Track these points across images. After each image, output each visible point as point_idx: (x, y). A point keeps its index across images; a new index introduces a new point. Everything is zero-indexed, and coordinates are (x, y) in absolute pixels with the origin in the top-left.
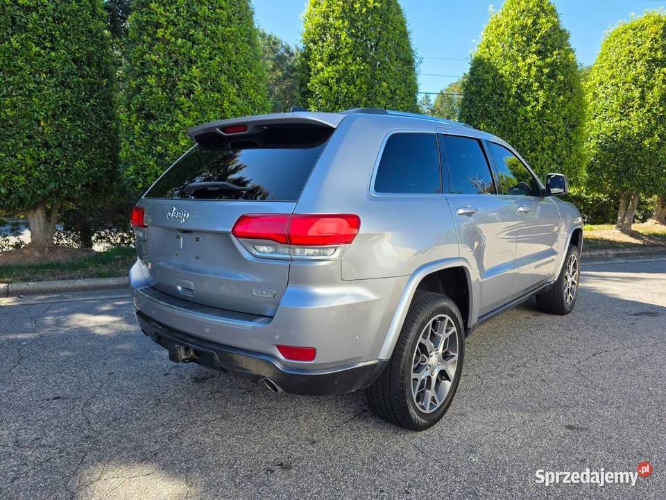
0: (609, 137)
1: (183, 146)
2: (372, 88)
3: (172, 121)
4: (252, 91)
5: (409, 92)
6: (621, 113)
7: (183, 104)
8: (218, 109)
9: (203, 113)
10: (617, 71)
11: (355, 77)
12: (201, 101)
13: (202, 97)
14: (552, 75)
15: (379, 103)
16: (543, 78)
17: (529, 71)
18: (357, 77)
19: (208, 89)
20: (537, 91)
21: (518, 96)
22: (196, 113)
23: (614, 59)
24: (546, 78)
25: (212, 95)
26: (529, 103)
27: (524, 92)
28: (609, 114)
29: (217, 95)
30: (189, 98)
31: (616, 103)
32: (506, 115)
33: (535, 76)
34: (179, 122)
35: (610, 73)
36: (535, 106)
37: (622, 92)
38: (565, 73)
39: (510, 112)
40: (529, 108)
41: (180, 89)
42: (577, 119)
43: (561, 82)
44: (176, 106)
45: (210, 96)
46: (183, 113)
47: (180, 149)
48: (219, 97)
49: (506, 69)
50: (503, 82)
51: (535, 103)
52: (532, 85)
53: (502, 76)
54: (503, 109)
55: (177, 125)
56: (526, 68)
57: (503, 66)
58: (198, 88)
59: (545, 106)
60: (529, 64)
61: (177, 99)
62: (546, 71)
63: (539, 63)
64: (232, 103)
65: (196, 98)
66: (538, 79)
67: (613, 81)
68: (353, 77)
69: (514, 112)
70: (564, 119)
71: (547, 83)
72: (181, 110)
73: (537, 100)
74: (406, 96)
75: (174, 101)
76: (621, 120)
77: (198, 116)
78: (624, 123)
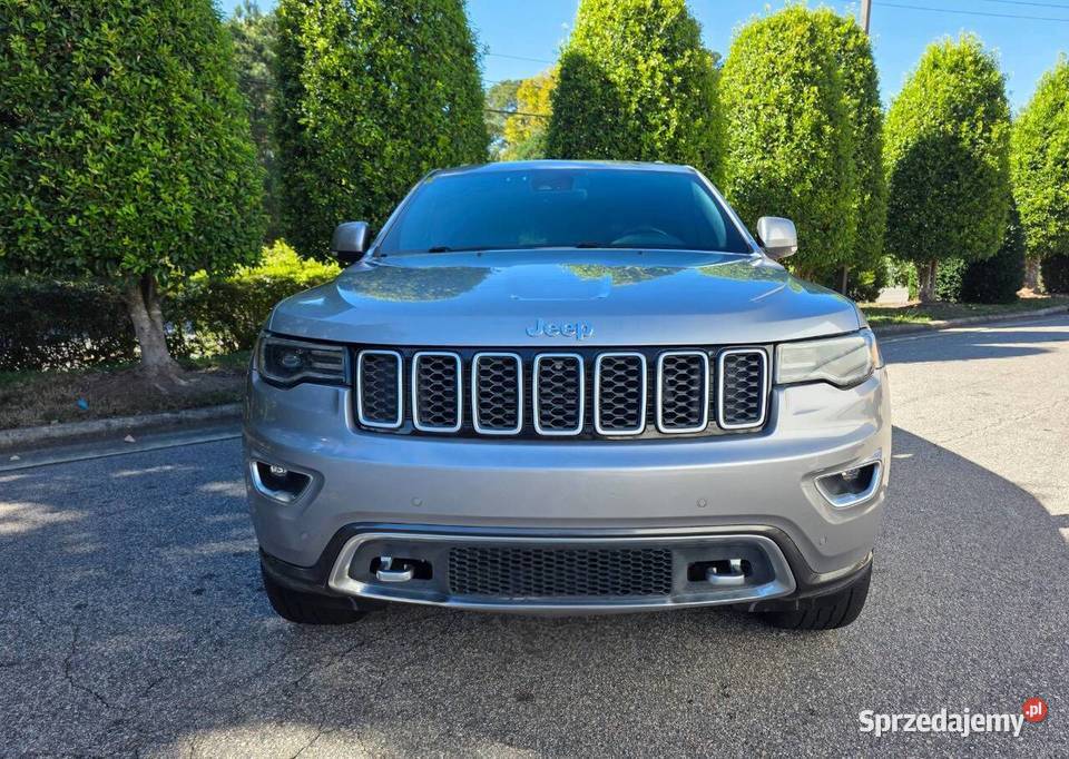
0: (750, 183)
1: (95, 177)
2: (418, 90)
3: (67, 126)
4: (219, 79)
5: (472, 100)
6: (764, 149)
7: (87, 94)
8: (160, 108)
9: (132, 113)
10: (754, 88)
11: (388, 68)
12: (125, 90)
13: (126, 84)
14: (683, 88)
15: (431, 116)
16: (673, 90)
17: (652, 77)
18: (391, 69)
19: (136, 68)
20: (666, 109)
21: (640, 116)
22: (116, 113)
23: (749, 69)
24: (677, 91)
25: (146, 80)
26: (656, 127)
27: (648, 110)
28: (747, 149)
29: (155, 82)
30: (100, 84)
31: (756, 133)
32: (625, 144)
33: (662, 87)
34: (85, 130)
35: (745, 90)
36: (664, 132)
37: (763, 118)
38: (700, 84)
39: (630, 139)
40: (656, 135)
41: (78, 66)
42: (717, 154)
43: (696, 98)
44: (73, 97)
45: (142, 81)
46: (91, 112)
47: (89, 181)
48: (160, 84)
49: (619, 74)
50: (616, 94)
51: (664, 128)
52: (657, 101)
53: (614, 84)
54: (620, 136)
55: (80, 134)
56: (649, 74)
57: (615, 68)
58: (118, 68)
59: (678, 133)
60: (653, 68)
61: (74, 83)
62: (677, 79)
63: (667, 67)
64: (186, 98)
65: (115, 84)
66: (666, 92)
67: (750, 101)
68: (384, 67)
69: (636, 139)
70: (702, 153)
71: (677, 98)
72: (84, 105)
73: (666, 123)
74: (469, 107)
75: (66, 87)
76: (763, 158)
77: (122, 118)
78: (767, 163)
